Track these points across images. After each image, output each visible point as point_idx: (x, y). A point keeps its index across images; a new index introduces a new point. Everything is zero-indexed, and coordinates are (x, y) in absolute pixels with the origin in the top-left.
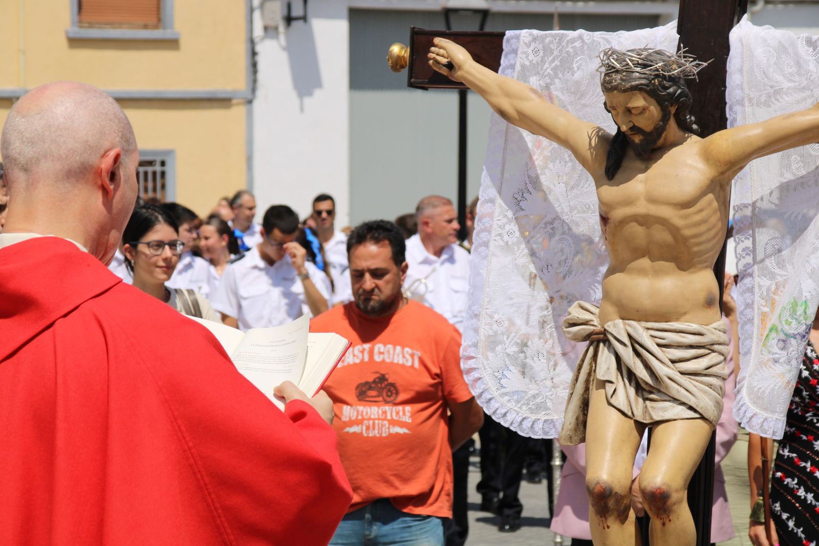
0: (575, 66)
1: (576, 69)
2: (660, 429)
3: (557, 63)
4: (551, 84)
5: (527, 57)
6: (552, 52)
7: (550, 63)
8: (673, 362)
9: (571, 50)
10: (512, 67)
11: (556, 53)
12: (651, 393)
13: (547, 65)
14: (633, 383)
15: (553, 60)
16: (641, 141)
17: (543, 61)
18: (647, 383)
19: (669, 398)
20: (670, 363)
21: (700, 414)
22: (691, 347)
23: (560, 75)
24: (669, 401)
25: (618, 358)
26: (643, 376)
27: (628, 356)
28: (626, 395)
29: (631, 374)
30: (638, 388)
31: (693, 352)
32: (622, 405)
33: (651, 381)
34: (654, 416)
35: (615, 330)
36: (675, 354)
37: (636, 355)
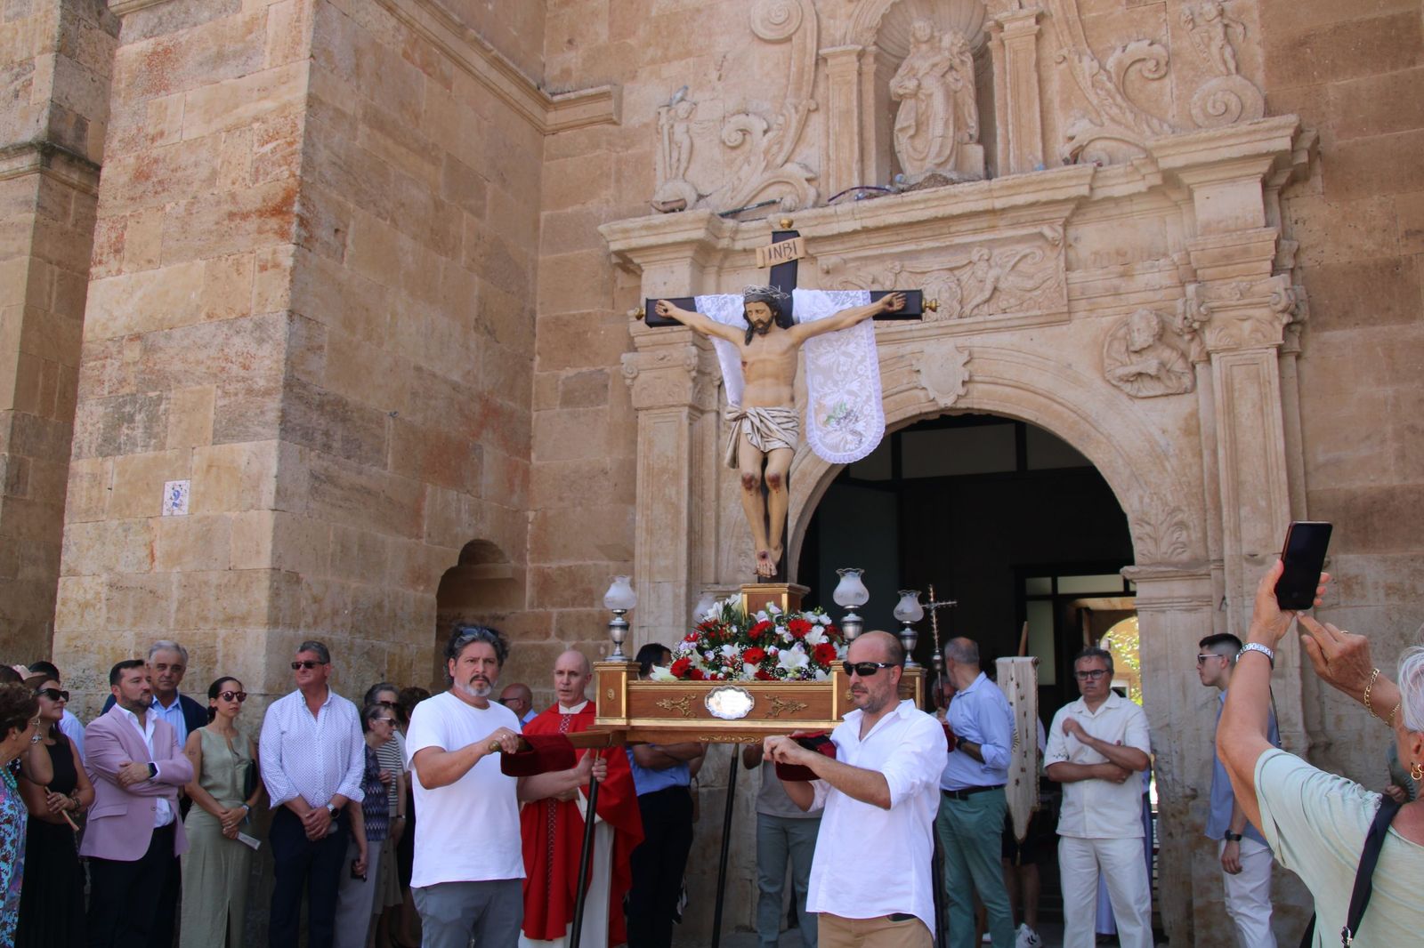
2: (774, 453)
8: (778, 424)
14: (760, 434)
16: (762, 327)
18: (766, 434)
19: (776, 439)
20: (776, 425)
22: (785, 417)
25: (752, 422)
26: (763, 429)
27: (757, 422)
28: (757, 439)
29: (758, 429)
30: (762, 436)
31: (786, 420)
32: (754, 442)
33: (768, 433)
34: (769, 447)
35: (751, 411)
36: (779, 420)
37: (761, 421)
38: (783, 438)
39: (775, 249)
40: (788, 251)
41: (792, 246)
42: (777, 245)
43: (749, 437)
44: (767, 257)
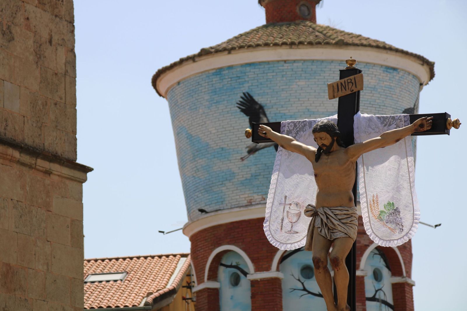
0: (304, 130)
1: (304, 131)
2: (336, 241)
3: (298, 129)
4: (296, 136)
5: (289, 128)
6: (296, 126)
7: (296, 130)
8: (339, 220)
9: (303, 125)
10: (284, 131)
11: (298, 126)
12: (333, 230)
13: (295, 130)
14: (327, 228)
15: (297, 129)
16: (326, 149)
17: (294, 129)
18: (331, 227)
19: (338, 231)
20: (338, 220)
21: (349, 236)
22: (345, 214)
23: (299, 133)
24: (338, 232)
25: (322, 220)
26: (330, 225)
27: (325, 220)
28: (325, 231)
29: (326, 224)
30: (329, 229)
31: (346, 216)
32: (323, 235)
33: (333, 226)
34: (334, 237)
35: (320, 211)
36: (340, 217)
37: (327, 218)
38: (342, 230)
39: (341, 84)
40: (350, 85)
41: (353, 81)
42: (343, 81)
43: (319, 230)
44: (336, 90)
